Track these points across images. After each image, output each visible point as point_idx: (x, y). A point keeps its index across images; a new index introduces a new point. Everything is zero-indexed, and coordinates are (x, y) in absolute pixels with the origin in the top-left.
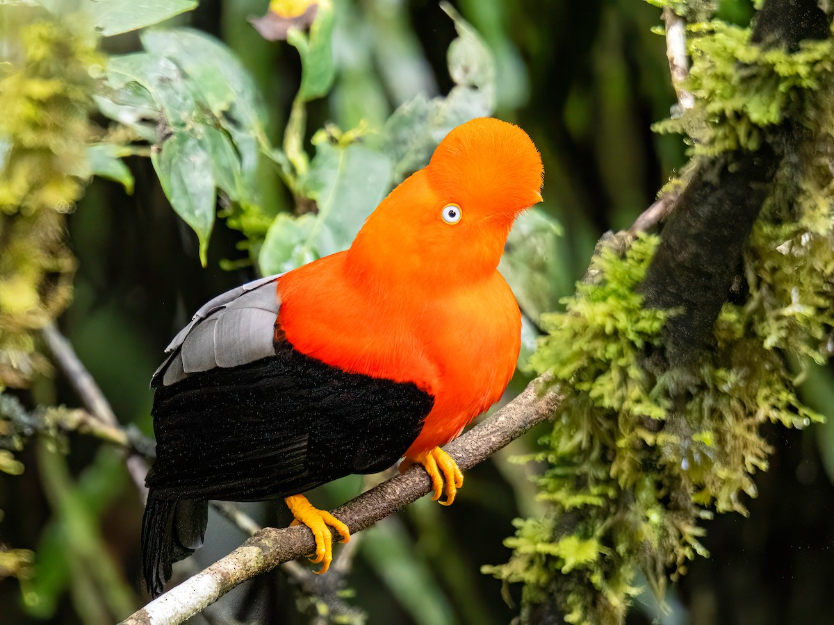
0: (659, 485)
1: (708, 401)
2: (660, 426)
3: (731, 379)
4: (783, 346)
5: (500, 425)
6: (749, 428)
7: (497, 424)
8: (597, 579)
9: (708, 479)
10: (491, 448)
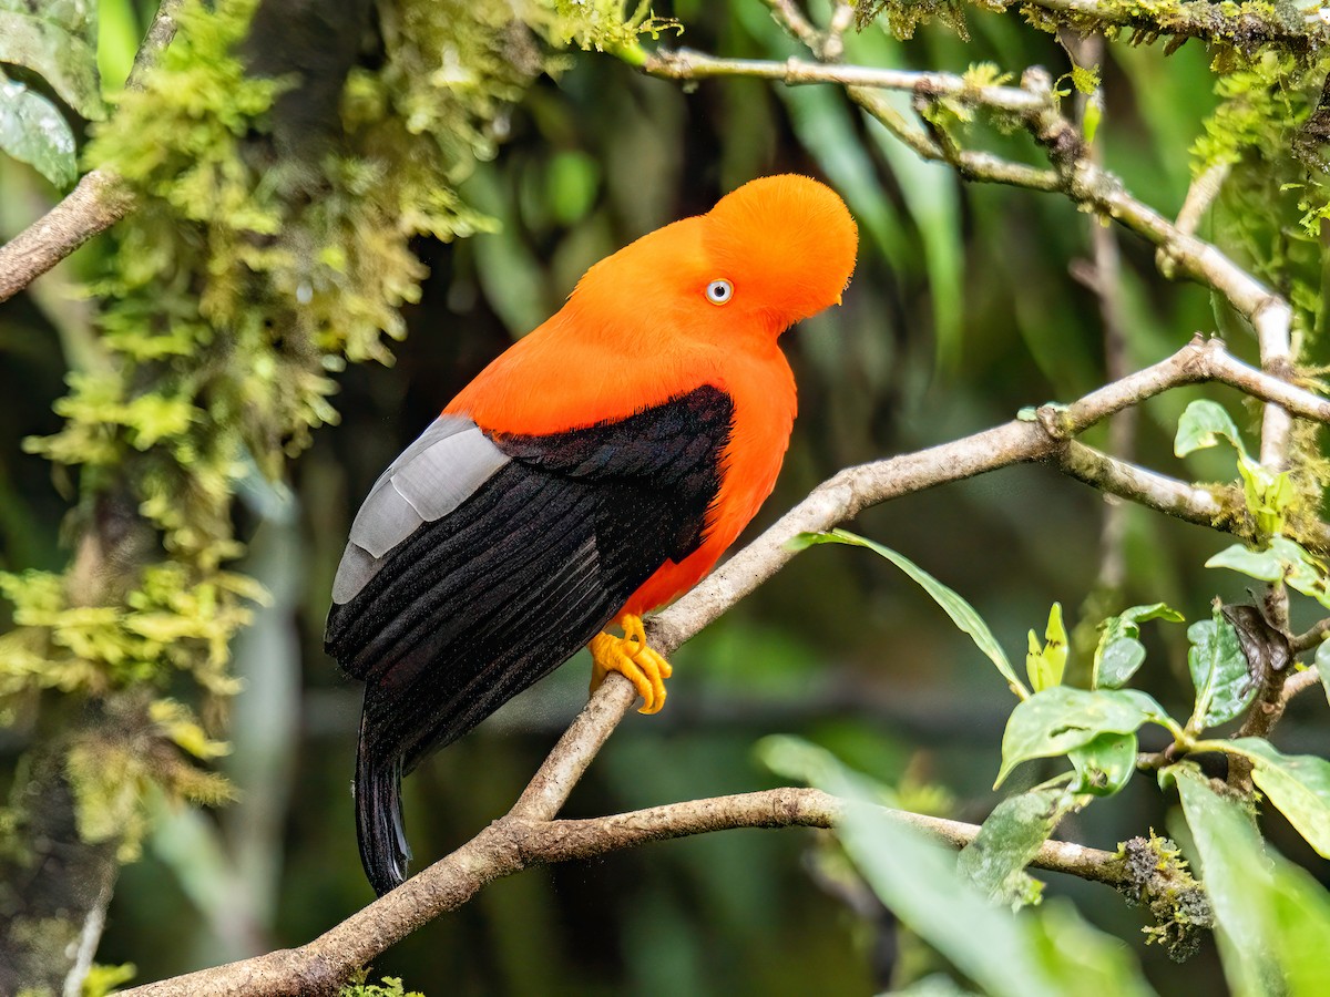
0: (268, 324)
1: (334, 206)
2: (268, 242)
3: (365, 175)
4: (435, 129)
5: (45, 240)
6: (390, 243)
7: (39, 238)
8: (186, 454)
9: (335, 314)
10: (32, 271)
